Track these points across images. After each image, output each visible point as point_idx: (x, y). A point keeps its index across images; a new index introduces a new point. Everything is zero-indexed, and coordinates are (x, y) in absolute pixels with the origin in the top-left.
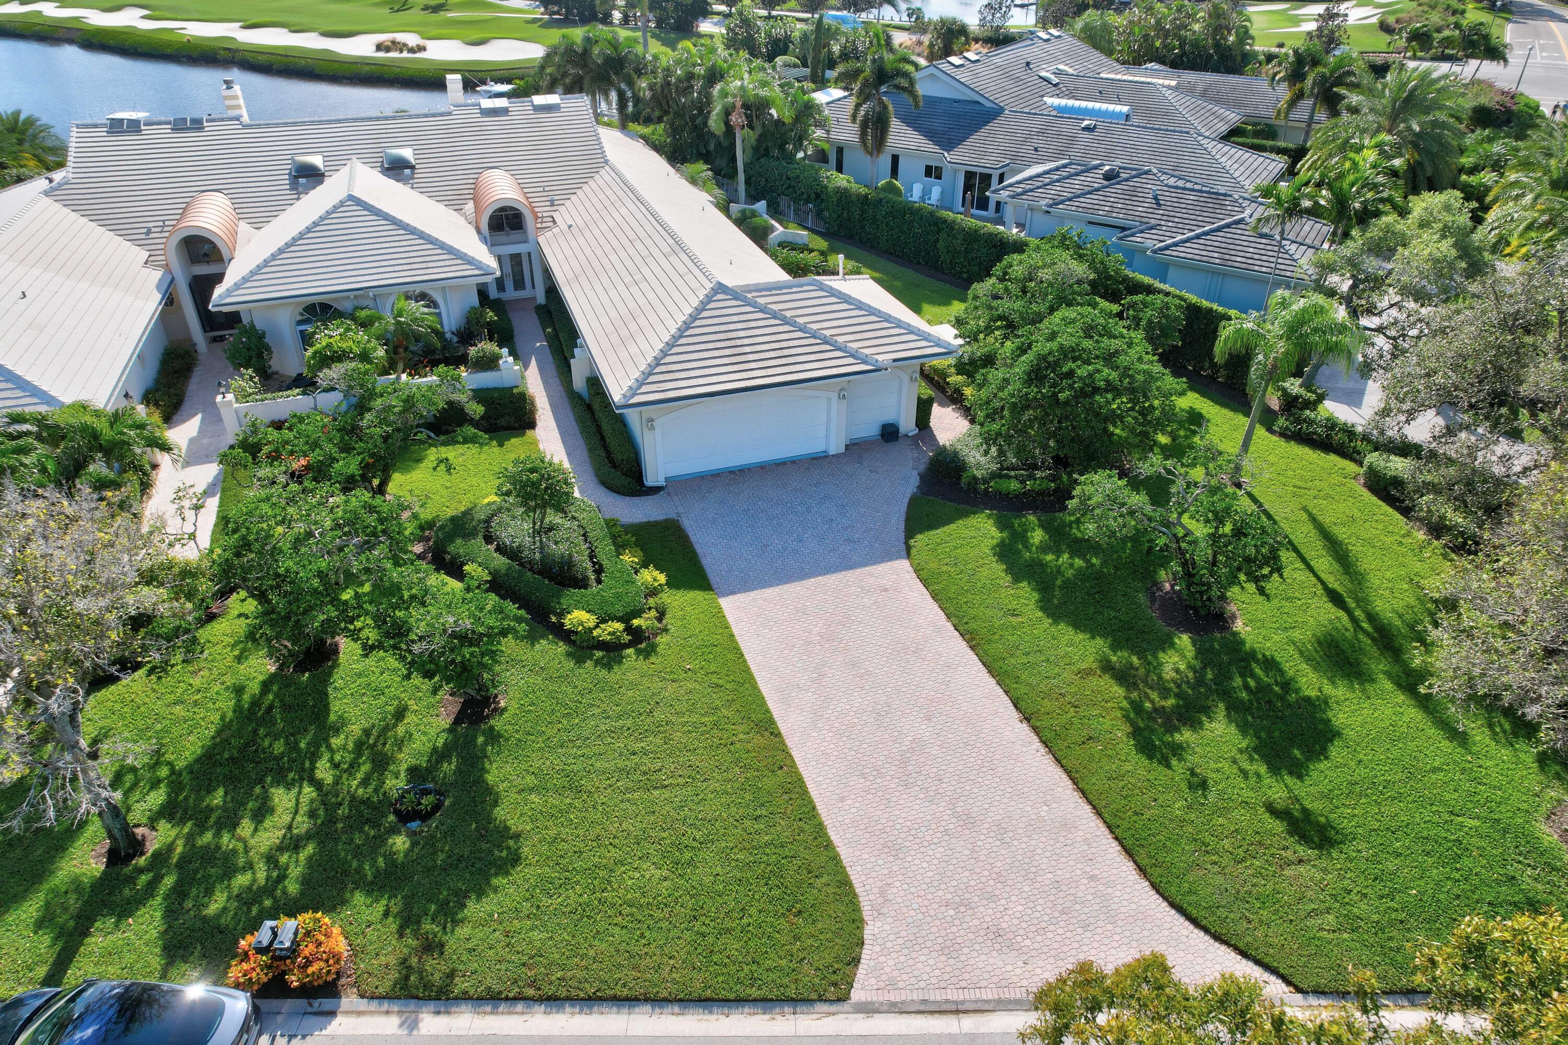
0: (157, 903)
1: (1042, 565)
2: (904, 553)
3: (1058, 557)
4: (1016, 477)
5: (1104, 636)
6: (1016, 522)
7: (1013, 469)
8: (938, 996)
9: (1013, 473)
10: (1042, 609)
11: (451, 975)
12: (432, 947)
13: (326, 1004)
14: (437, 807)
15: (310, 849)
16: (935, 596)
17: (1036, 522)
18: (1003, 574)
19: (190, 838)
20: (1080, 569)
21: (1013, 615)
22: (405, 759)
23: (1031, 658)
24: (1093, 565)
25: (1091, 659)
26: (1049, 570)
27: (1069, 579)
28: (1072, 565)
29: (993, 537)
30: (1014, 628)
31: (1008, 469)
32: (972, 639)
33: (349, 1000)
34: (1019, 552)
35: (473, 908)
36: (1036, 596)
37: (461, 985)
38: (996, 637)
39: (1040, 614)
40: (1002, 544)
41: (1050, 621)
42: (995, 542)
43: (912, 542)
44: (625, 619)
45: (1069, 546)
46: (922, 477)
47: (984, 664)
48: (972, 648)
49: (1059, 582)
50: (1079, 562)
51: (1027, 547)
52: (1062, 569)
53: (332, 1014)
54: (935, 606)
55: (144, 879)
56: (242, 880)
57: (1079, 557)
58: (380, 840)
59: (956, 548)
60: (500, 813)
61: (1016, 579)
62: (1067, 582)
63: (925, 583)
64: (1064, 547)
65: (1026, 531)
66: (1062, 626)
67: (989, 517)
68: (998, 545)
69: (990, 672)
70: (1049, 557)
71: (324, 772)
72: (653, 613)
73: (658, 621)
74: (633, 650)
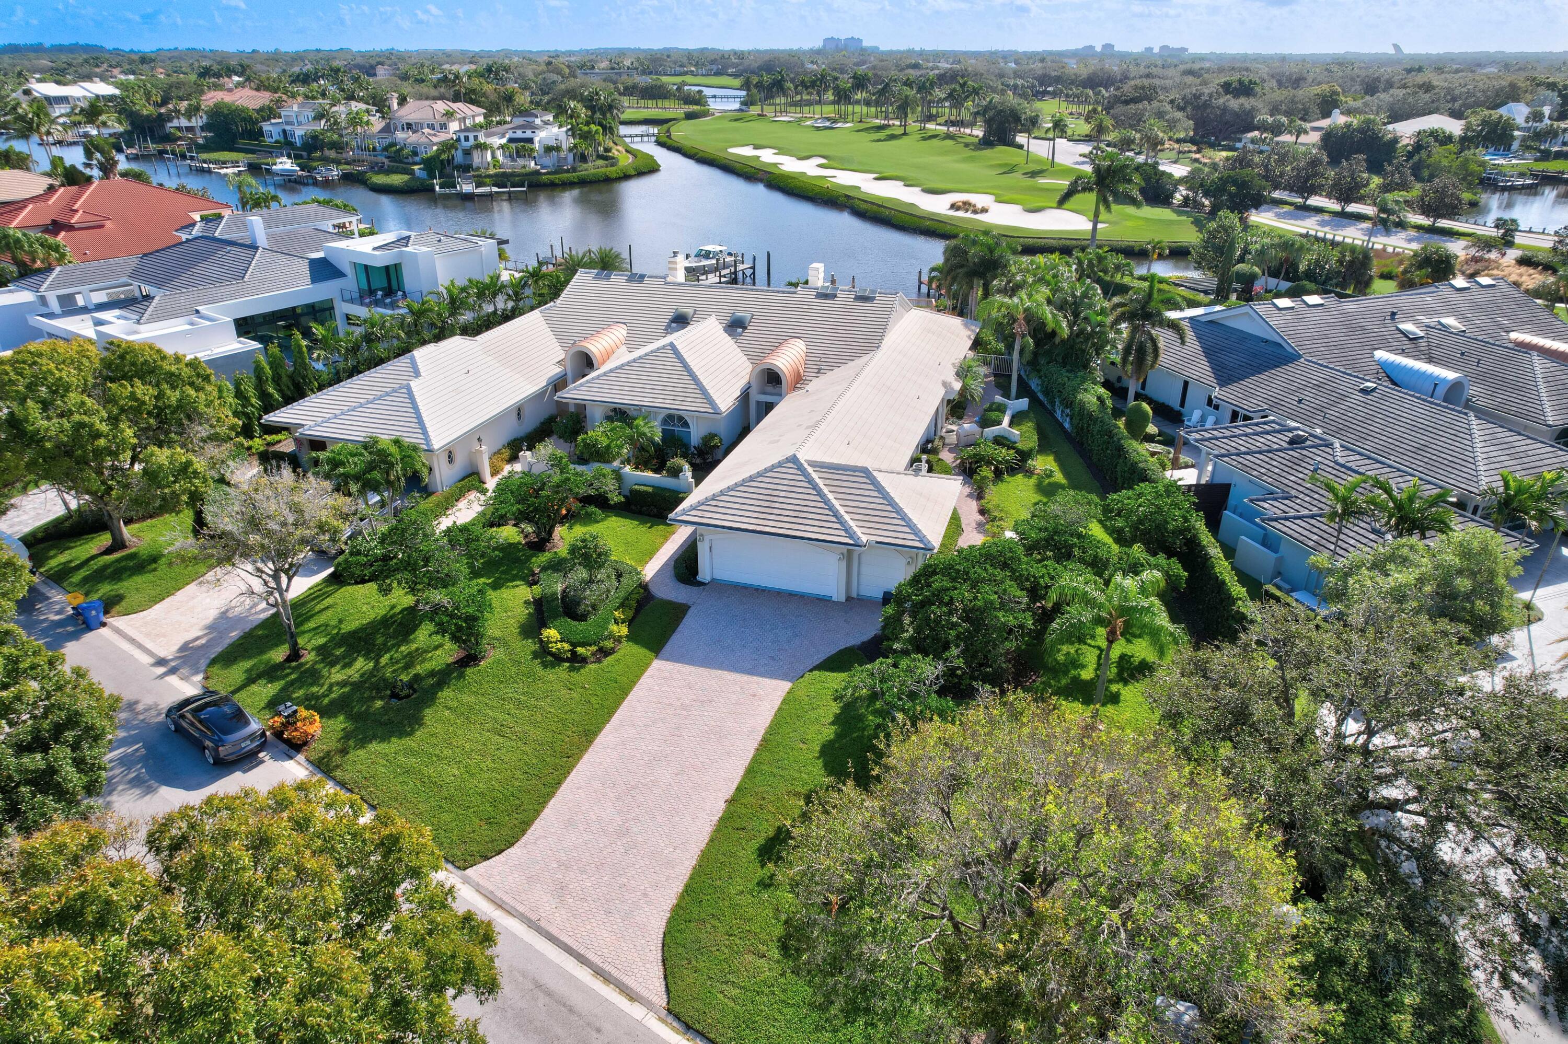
0: (283, 682)
8: (499, 894)
11: (337, 766)
12: (344, 752)
13: (292, 752)
14: (408, 696)
15: (346, 689)
18: (831, 716)
19: (316, 663)
21: (803, 742)
22: (419, 669)
32: (762, 745)
33: (301, 757)
35: (374, 746)
37: (338, 773)
38: (776, 750)
39: (818, 748)
41: (817, 755)
44: (574, 645)
53: (291, 758)
54: (770, 717)
55: (288, 671)
56: (314, 689)
58: (373, 699)
60: (428, 711)
61: (834, 723)
63: (783, 702)
71: (384, 660)
72: (594, 648)
73: (594, 654)
74: (567, 664)
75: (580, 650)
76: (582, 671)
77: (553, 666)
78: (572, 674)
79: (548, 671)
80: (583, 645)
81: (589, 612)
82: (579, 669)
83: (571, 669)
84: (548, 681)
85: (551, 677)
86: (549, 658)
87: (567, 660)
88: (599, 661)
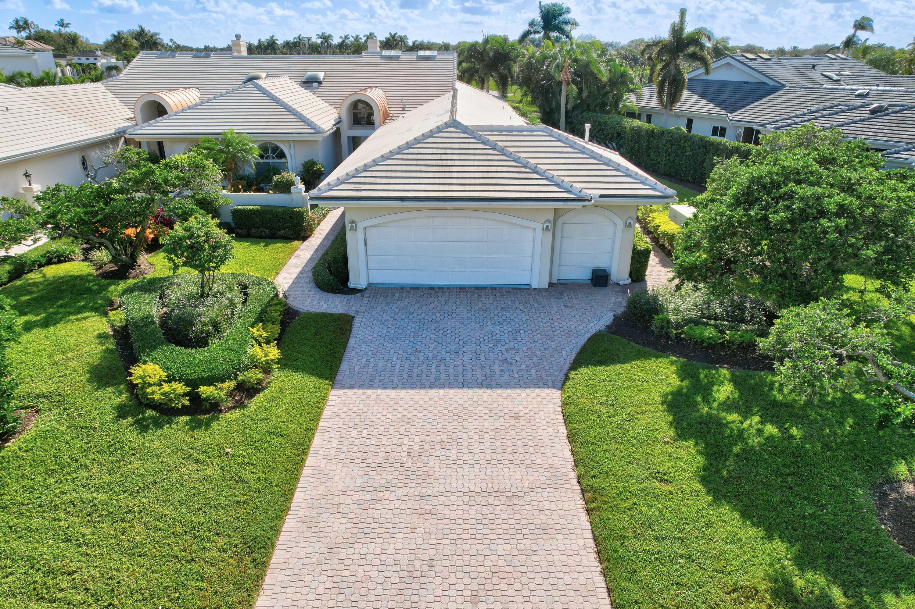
1: (721, 424)
2: (559, 384)
3: (746, 419)
4: (715, 326)
5: (791, 541)
6: (703, 374)
7: (715, 319)
9: (712, 322)
10: (703, 480)
16: (572, 436)
17: (728, 376)
18: (666, 427)
20: (771, 438)
21: (661, 480)
23: (665, 547)
24: (792, 437)
25: (761, 573)
26: (727, 432)
27: (752, 448)
28: (760, 432)
29: (669, 384)
30: (656, 497)
31: (709, 318)
32: (593, 500)
34: (696, 403)
36: (701, 461)
38: (627, 504)
39: (698, 486)
40: (678, 393)
41: (710, 498)
42: (669, 389)
43: (572, 374)
44: (194, 384)
45: (763, 408)
46: (616, 319)
47: (595, 538)
48: (589, 511)
49: (737, 449)
50: (771, 429)
51: (707, 401)
52: (746, 435)
54: (566, 448)
57: (773, 423)
59: (620, 388)
61: (681, 435)
62: (748, 451)
63: (567, 419)
64: (755, 410)
65: (713, 384)
66: (725, 509)
67: (672, 363)
68: (672, 393)
69: (598, 553)
70: (733, 417)
72: (231, 384)
73: (231, 394)
74: (186, 418)
75: (205, 390)
76: (214, 425)
77: (158, 424)
78: (197, 433)
79: (150, 434)
80: (210, 381)
81: (209, 334)
82: (208, 424)
83: (195, 425)
84: (151, 454)
85: (157, 446)
86: (150, 413)
87: (184, 411)
88: (240, 405)
